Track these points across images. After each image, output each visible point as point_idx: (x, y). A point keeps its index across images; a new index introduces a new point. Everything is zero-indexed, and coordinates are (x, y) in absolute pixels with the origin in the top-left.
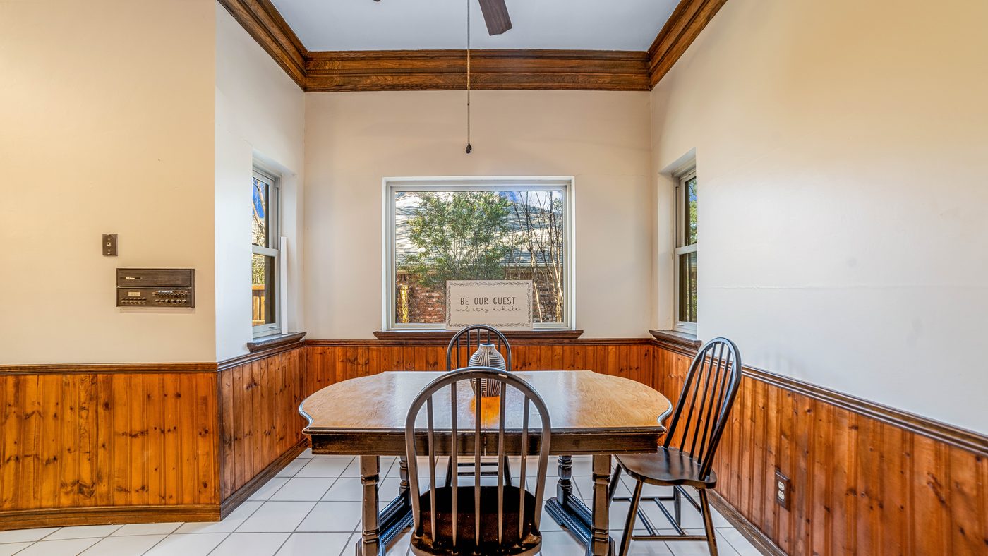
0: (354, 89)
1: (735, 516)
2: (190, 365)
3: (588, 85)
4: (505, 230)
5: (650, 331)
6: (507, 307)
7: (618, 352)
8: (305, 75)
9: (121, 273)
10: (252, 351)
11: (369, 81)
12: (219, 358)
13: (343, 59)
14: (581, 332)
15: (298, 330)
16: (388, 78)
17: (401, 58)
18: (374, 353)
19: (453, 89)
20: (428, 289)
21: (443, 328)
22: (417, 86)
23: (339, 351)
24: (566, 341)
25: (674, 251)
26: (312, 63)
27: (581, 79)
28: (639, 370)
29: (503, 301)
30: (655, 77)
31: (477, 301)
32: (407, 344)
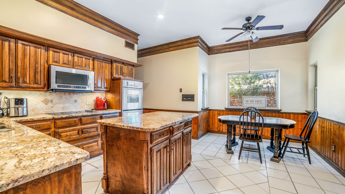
0: (220, 53)
1: (324, 157)
2: (194, 111)
3: (284, 44)
4: (260, 79)
5: (306, 111)
6: (259, 103)
7: (294, 116)
8: (209, 52)
9: (183, 95)
10: (202, 110)
11: (223, 51)
12: (198, 111)
13: (217, 47)
14: (281, 110)
15: (208, 107)
16: (228, 50)
17: (231, 45)
18: (224, 113)
19: (244, 50)
20: (233, 98)
21: (242, 107)
22: (235, 50)
23: (216, 112)
24: (277, 112)
25: (315, 88)
26: (210, 49)
27: (282, 42)
28: (302, 122)
29: (258, 101)
30: (308, 38)
31: (251, 101)
32: (232, 111)
